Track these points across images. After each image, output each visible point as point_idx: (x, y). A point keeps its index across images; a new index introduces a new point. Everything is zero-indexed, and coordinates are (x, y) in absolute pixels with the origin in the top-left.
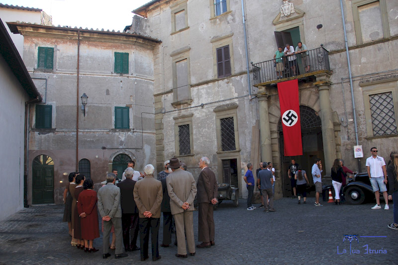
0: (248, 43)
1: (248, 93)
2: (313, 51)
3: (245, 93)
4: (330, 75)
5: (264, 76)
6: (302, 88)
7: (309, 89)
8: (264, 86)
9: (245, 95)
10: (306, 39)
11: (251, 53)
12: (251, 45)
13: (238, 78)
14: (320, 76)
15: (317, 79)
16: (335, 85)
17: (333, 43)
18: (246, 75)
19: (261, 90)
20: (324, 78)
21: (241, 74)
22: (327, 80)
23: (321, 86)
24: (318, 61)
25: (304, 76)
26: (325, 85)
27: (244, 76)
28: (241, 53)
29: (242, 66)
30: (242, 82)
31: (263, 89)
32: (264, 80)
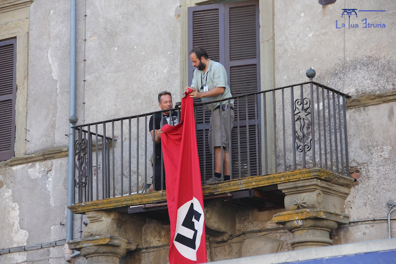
0: (81, 37)
1: (65, 234)
2: (297, 90)
3: (56, 233)
4: (348, 186)
5: (126, 172)
6: (251, 227)
7: (272, 235)
8: (108, 211)
9: (53, 238)
10: (277, 42)
11: (87, 78)
12: (92, 47)
13: (35, 170)
14: (297, 190)
15: (288, 200)
16: (362, 227)
17: (368, 63)
18: (63, 161)
19: (95, 227)
20: (309, 198)
21: (48, 155)
22: (332, 204)
23: (298, 228)
24: (295, 132)
25: (243, 187)
26: (314, 227)
27: (56, 163)
28: (55, 75)
29: (53, 126)
30: (49, 187)
31: (104, 225)
32: (126, 188)
